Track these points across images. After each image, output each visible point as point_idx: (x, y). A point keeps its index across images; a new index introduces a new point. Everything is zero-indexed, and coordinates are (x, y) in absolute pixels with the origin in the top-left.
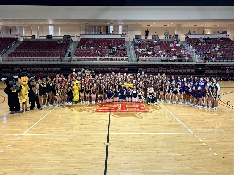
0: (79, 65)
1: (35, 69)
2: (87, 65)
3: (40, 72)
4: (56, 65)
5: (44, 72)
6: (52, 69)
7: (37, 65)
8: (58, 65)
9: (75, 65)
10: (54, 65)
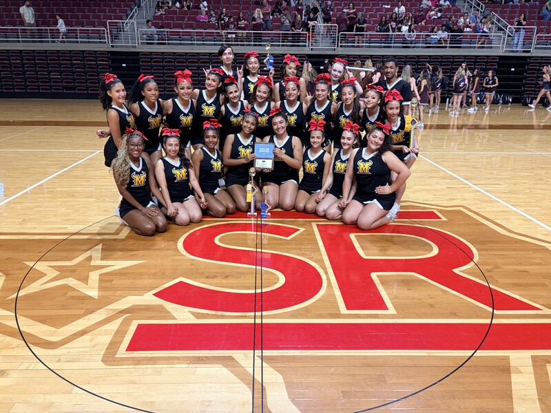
0: (163, 53)
1: (36, 65)
2: (187, 53)
3: (49, 73)
4: (96, 52)
5: (61, 73)
6: (85, 66)
7: (40, 52)
8: (102, 53)
9: (151, 53)
10: (90, 53)
